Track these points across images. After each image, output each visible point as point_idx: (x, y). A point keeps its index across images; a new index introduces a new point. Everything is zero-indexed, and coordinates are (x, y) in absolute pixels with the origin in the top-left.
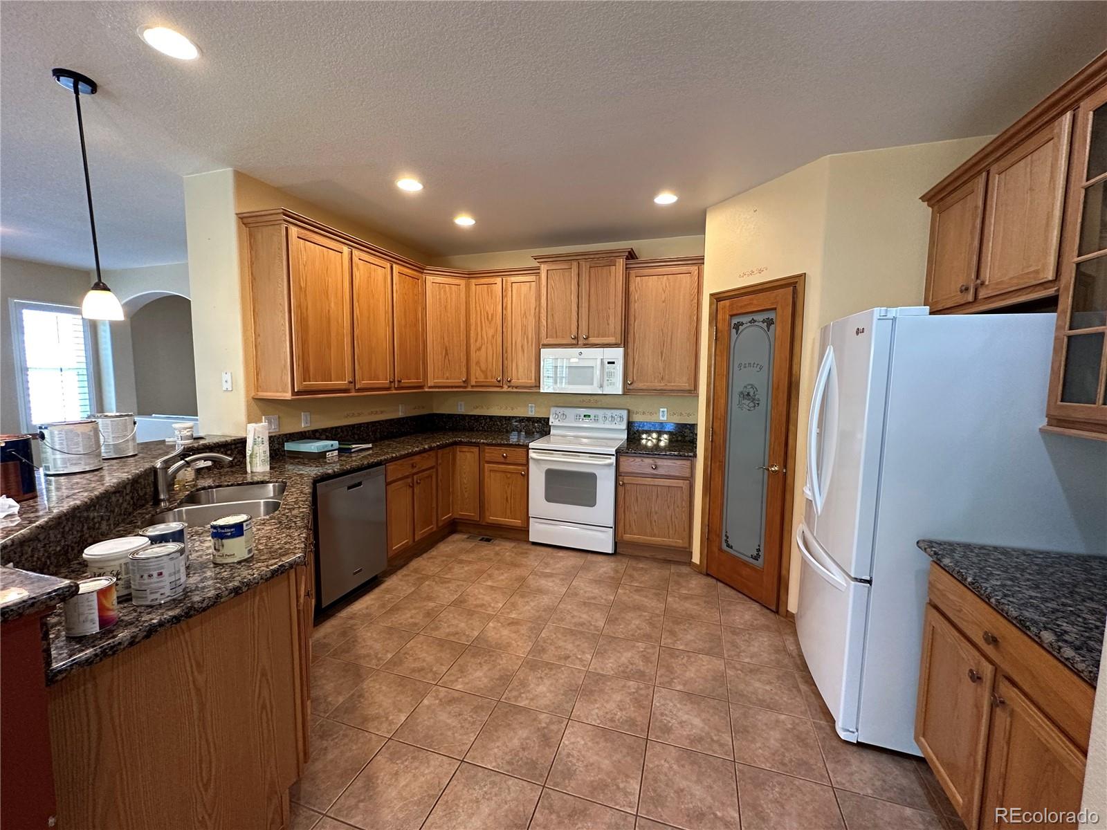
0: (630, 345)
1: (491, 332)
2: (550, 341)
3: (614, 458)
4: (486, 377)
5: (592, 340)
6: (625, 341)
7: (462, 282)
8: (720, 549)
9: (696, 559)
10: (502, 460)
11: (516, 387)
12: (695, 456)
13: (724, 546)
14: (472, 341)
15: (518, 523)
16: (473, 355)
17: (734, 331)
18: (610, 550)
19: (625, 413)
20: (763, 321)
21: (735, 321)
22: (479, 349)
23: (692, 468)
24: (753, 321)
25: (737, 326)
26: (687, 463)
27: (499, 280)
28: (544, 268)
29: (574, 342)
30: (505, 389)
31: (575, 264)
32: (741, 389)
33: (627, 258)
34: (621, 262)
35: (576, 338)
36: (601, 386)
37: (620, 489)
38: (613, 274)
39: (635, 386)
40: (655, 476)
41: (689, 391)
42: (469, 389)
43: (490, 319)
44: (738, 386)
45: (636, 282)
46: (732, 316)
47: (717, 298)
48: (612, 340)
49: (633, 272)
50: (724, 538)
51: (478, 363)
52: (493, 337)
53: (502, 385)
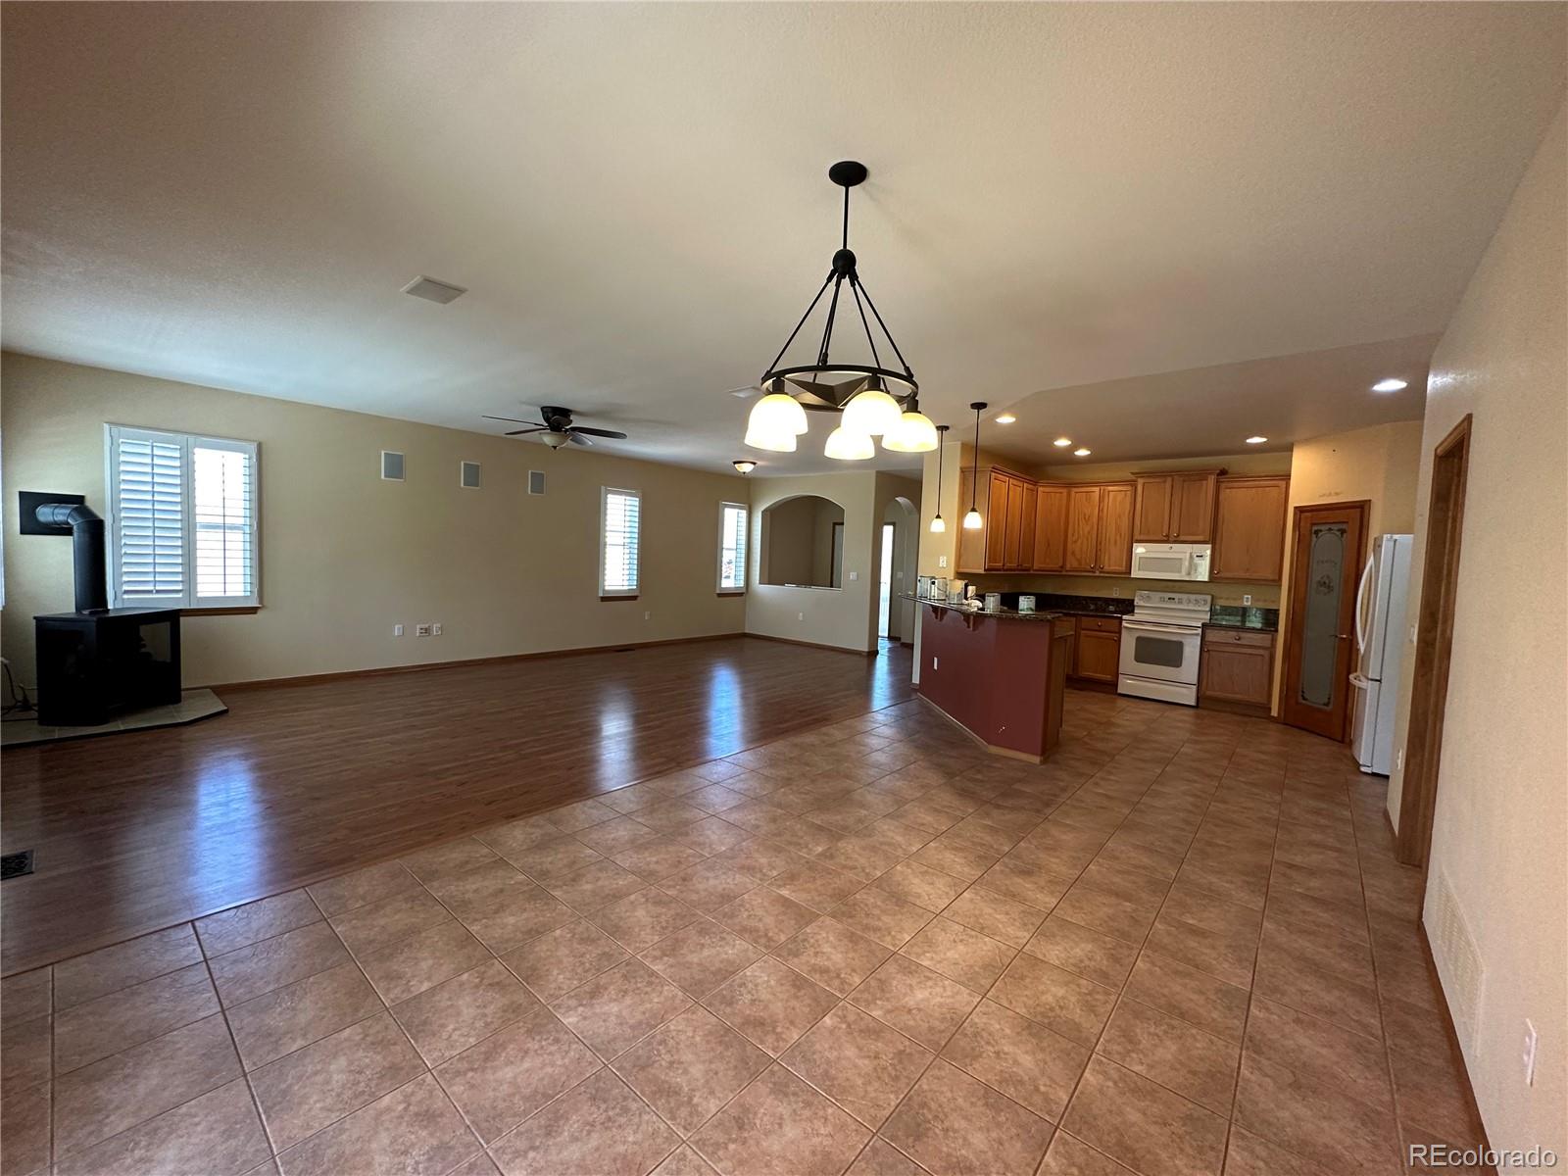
0: (1218, 541)
1: (1087, 529)
2: (1142, 537)
3: (1200, 630)
4: (1080, 564)
5: (1182, 538)
6: (1213, 539)
7: (1065, 491)
8: (1297, 703)
9: (1274, 713)
10: (1097, 628)
11: (1108, 573)
12: (1277, 631)
13: (1301, 701)
14: (1070, 535)
15: (1109, 677)
16: (1070, 546)
17: (1314, 536)
18: (1193, 703)
19: (1209, 598)
20: (1339, 530)
21: (1315, 528)
22: (1075, 542)
23: (1274, 641)
24: (1330, 529)
25: (1316, 532)
26: (1270, 636)
27: (1097, 489)
28: (1140, 481)
29: (1165, 539)
30: (1097, 574)
31: (1169, 479)
32: (1318, 579)
33: (1218, 475)
34: (1212, 479)
35: (1167, 536)
36: (1189, 574)
37: (1205, 655)
38: (1204, 487)
39: (1222, 575)
40: (1238, 645)
41: (1273, 581)
42: (1064, 573)
43: (1087, 520)
44: (1316, 577)
45: (1225, 494)
46: (1313, 524)
47: (1299, 510)
48: (1201, 538)
49: (1223, 485)
50: (1300, 693)
51: (1073, 553)
52: (1089, 533)
53: (1096, 572)
